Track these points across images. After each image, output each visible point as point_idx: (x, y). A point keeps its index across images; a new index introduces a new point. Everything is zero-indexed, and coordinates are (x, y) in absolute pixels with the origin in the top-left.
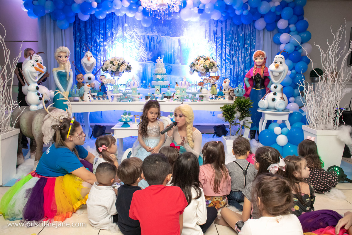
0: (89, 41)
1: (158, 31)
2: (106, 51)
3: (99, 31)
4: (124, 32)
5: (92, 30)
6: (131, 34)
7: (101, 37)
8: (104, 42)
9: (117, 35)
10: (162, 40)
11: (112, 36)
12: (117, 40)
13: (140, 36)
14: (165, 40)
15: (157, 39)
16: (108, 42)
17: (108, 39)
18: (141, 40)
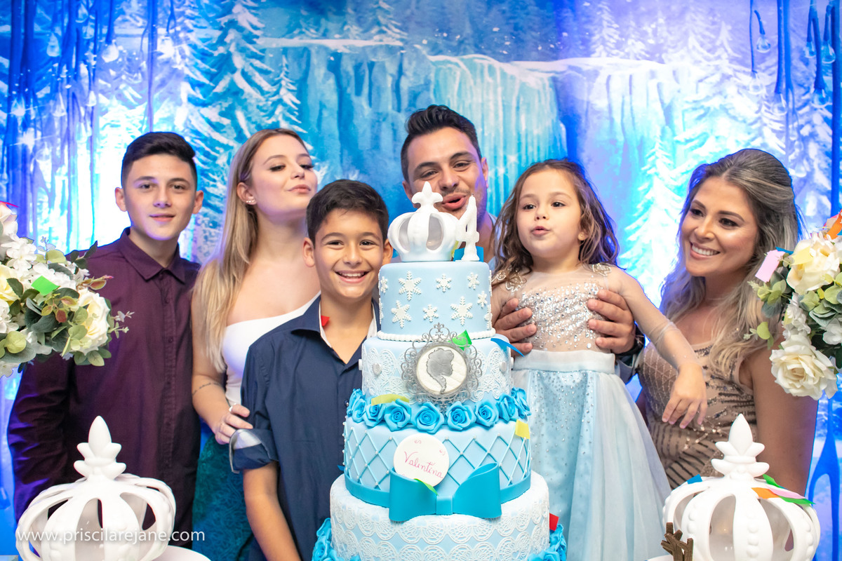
1: (408, 19)
2: (25, 161)
4: (161, 31)
6: (214, 47)
8: (10, 100)
9: (112, 54)
10: (433, 80)
11: (72, 55)
12: (105, 85)
13: (271, 58)
14: (460, 84)
15: (397, 78)
16: (43, 99)
17: (44, 78)
18: (278, 85)
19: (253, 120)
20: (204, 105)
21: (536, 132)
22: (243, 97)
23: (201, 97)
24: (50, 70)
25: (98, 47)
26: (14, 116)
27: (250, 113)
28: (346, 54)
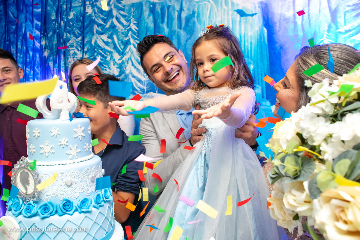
0: (12, 40)
2: (45, 62)
3: (32, 10)
4: (87, 3)
5: (18, 9)
7: (37, 25)
8: (41, 38)
9: (71, 15)
10: (196, 11)
11: (59, 17)
12: (69, 29)
13: (127, 9)
14: (210, 11)
15: (180, 12)
16: (50, 37)
17: (50, 28)
18: (129, 22)
19: (120, 39)
20: (102, 34)
21: (250, 34)
22: (116, 29)
23: (100, 30)
24: (52, 25)
25: (67, 13)
26: (42, 44)
27: (119, 36)
28: (158, 3)
